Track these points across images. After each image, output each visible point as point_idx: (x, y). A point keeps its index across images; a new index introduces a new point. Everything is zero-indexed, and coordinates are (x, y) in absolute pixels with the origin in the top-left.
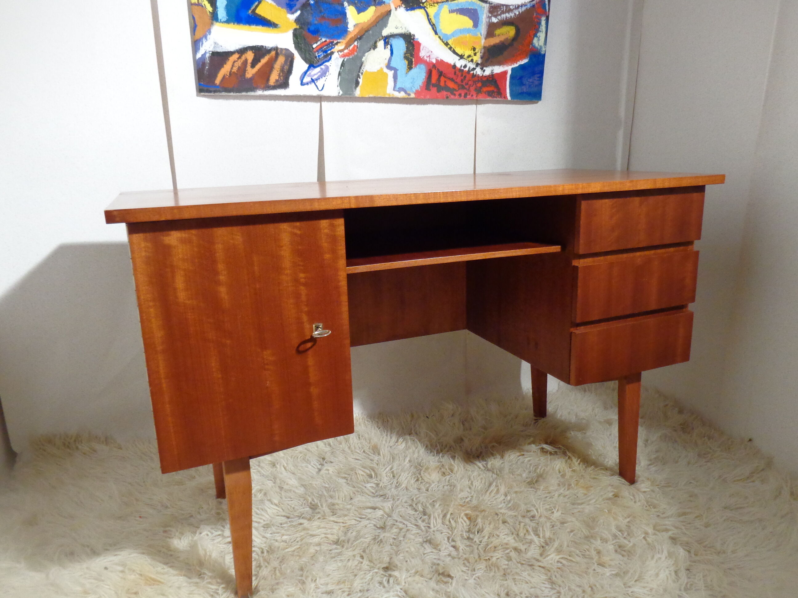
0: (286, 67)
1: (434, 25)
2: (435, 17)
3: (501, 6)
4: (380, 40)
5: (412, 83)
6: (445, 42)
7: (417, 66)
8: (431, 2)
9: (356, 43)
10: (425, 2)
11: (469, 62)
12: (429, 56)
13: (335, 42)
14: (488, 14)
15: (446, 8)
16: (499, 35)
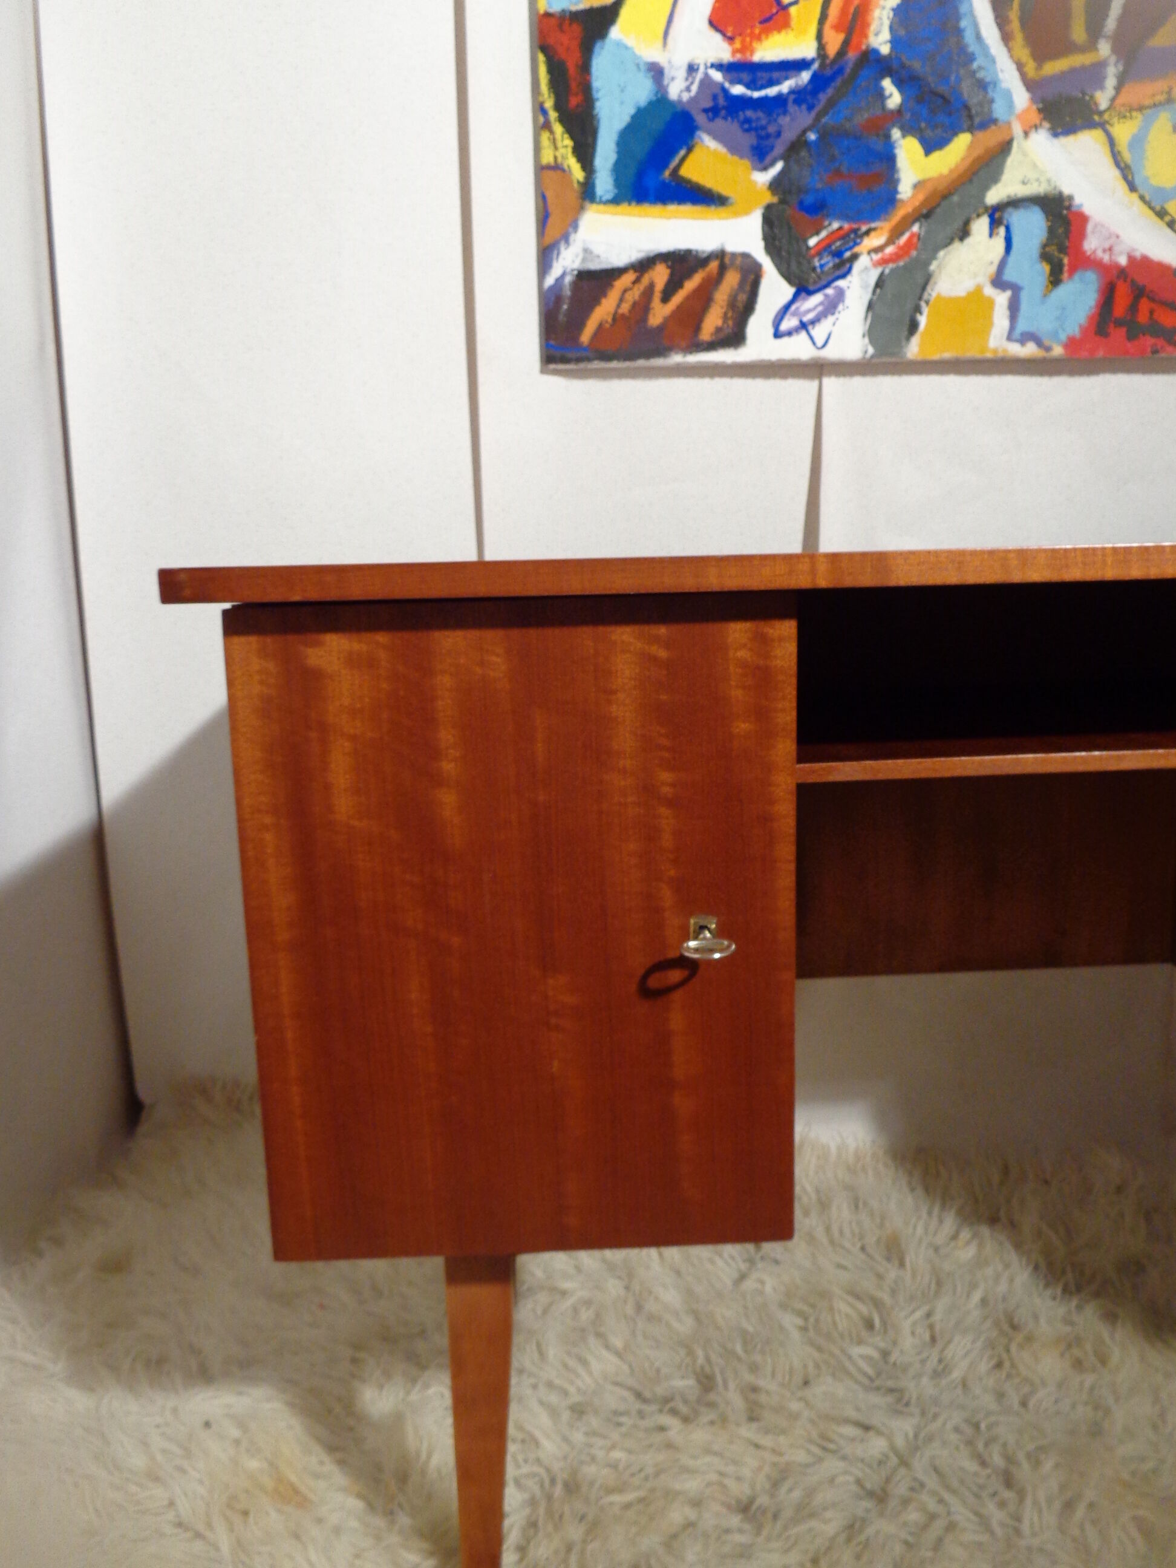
0: (743, 297)
1: (1127, 165)
2: (1131, 146)
4: (979, 216)
5: (1058, 319)
6: (1158, 208)
7: (1076, 277)
8: (1122, 109)
9: (916, 228)
10: (1105, 111)
12: (1110, 249)
13: (864, 228)
15: (1164, 120)
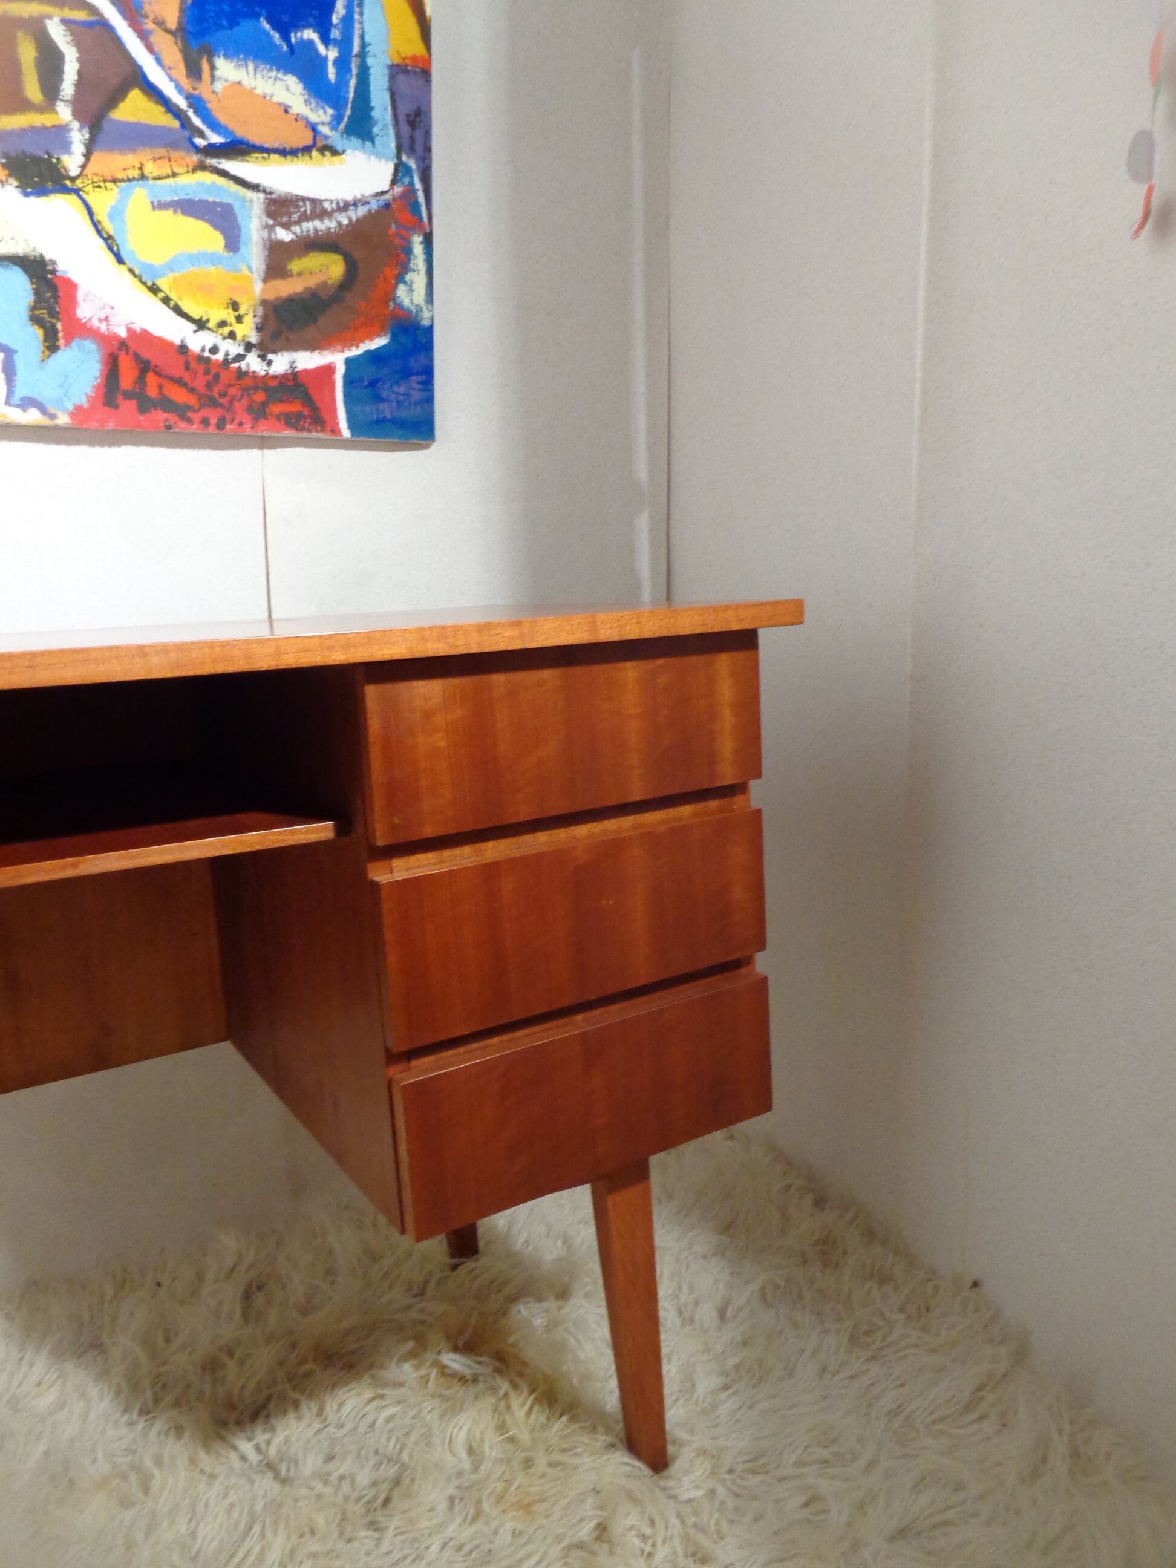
1: (110, 237)
2: (111, 217)
3: (298, 201)
5: (61, 386)
6: (150, 284)
7: (74, 344)
8: (96, 179)
10: (77, 177)
11: (225, 338)
12: (106, 319)
14: (265, 219)
15: (140, 195)
16: (300, 274)
